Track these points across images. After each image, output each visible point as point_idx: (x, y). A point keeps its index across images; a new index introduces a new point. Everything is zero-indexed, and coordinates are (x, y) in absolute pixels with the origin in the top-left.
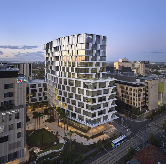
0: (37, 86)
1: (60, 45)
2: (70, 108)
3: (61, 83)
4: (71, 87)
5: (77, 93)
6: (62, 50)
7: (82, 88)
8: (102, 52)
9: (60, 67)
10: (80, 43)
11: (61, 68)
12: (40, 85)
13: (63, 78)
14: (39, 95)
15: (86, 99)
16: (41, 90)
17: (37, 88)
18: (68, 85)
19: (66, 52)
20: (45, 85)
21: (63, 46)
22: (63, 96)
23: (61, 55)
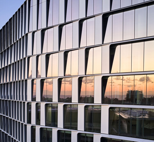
1: (33, 28)
6: (37, 51)
9: (29, 127)
10: (124, 6)
11: (33, 129)
19: (56, 60)
21: (43, 31)
23: (34, 76)
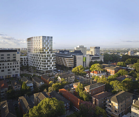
0: (23, 58)
2: (37, 65)
3: (33, 56)
4: (37, 57)
5: (39, 59)
6: (34, 42)
7: (41, 57)
8: (50, 43)
10: (40, 40)
11: (33, 50)
12: (24, 58)
13: (36, 54)
14: (25, 63)
15: (42, 61)
16: (25, 60)
17: (23, 59)
18: (36, 56)
20: (27, 58)
21: (34, 40)
22: (34, 61)
